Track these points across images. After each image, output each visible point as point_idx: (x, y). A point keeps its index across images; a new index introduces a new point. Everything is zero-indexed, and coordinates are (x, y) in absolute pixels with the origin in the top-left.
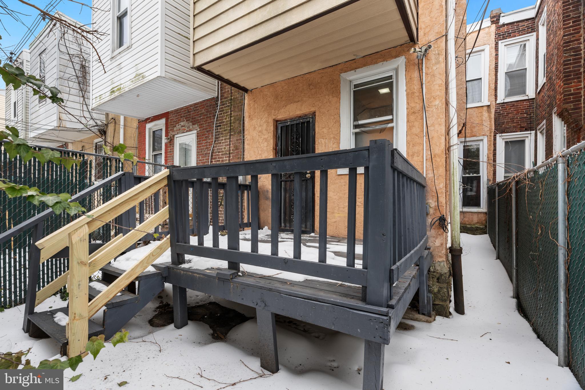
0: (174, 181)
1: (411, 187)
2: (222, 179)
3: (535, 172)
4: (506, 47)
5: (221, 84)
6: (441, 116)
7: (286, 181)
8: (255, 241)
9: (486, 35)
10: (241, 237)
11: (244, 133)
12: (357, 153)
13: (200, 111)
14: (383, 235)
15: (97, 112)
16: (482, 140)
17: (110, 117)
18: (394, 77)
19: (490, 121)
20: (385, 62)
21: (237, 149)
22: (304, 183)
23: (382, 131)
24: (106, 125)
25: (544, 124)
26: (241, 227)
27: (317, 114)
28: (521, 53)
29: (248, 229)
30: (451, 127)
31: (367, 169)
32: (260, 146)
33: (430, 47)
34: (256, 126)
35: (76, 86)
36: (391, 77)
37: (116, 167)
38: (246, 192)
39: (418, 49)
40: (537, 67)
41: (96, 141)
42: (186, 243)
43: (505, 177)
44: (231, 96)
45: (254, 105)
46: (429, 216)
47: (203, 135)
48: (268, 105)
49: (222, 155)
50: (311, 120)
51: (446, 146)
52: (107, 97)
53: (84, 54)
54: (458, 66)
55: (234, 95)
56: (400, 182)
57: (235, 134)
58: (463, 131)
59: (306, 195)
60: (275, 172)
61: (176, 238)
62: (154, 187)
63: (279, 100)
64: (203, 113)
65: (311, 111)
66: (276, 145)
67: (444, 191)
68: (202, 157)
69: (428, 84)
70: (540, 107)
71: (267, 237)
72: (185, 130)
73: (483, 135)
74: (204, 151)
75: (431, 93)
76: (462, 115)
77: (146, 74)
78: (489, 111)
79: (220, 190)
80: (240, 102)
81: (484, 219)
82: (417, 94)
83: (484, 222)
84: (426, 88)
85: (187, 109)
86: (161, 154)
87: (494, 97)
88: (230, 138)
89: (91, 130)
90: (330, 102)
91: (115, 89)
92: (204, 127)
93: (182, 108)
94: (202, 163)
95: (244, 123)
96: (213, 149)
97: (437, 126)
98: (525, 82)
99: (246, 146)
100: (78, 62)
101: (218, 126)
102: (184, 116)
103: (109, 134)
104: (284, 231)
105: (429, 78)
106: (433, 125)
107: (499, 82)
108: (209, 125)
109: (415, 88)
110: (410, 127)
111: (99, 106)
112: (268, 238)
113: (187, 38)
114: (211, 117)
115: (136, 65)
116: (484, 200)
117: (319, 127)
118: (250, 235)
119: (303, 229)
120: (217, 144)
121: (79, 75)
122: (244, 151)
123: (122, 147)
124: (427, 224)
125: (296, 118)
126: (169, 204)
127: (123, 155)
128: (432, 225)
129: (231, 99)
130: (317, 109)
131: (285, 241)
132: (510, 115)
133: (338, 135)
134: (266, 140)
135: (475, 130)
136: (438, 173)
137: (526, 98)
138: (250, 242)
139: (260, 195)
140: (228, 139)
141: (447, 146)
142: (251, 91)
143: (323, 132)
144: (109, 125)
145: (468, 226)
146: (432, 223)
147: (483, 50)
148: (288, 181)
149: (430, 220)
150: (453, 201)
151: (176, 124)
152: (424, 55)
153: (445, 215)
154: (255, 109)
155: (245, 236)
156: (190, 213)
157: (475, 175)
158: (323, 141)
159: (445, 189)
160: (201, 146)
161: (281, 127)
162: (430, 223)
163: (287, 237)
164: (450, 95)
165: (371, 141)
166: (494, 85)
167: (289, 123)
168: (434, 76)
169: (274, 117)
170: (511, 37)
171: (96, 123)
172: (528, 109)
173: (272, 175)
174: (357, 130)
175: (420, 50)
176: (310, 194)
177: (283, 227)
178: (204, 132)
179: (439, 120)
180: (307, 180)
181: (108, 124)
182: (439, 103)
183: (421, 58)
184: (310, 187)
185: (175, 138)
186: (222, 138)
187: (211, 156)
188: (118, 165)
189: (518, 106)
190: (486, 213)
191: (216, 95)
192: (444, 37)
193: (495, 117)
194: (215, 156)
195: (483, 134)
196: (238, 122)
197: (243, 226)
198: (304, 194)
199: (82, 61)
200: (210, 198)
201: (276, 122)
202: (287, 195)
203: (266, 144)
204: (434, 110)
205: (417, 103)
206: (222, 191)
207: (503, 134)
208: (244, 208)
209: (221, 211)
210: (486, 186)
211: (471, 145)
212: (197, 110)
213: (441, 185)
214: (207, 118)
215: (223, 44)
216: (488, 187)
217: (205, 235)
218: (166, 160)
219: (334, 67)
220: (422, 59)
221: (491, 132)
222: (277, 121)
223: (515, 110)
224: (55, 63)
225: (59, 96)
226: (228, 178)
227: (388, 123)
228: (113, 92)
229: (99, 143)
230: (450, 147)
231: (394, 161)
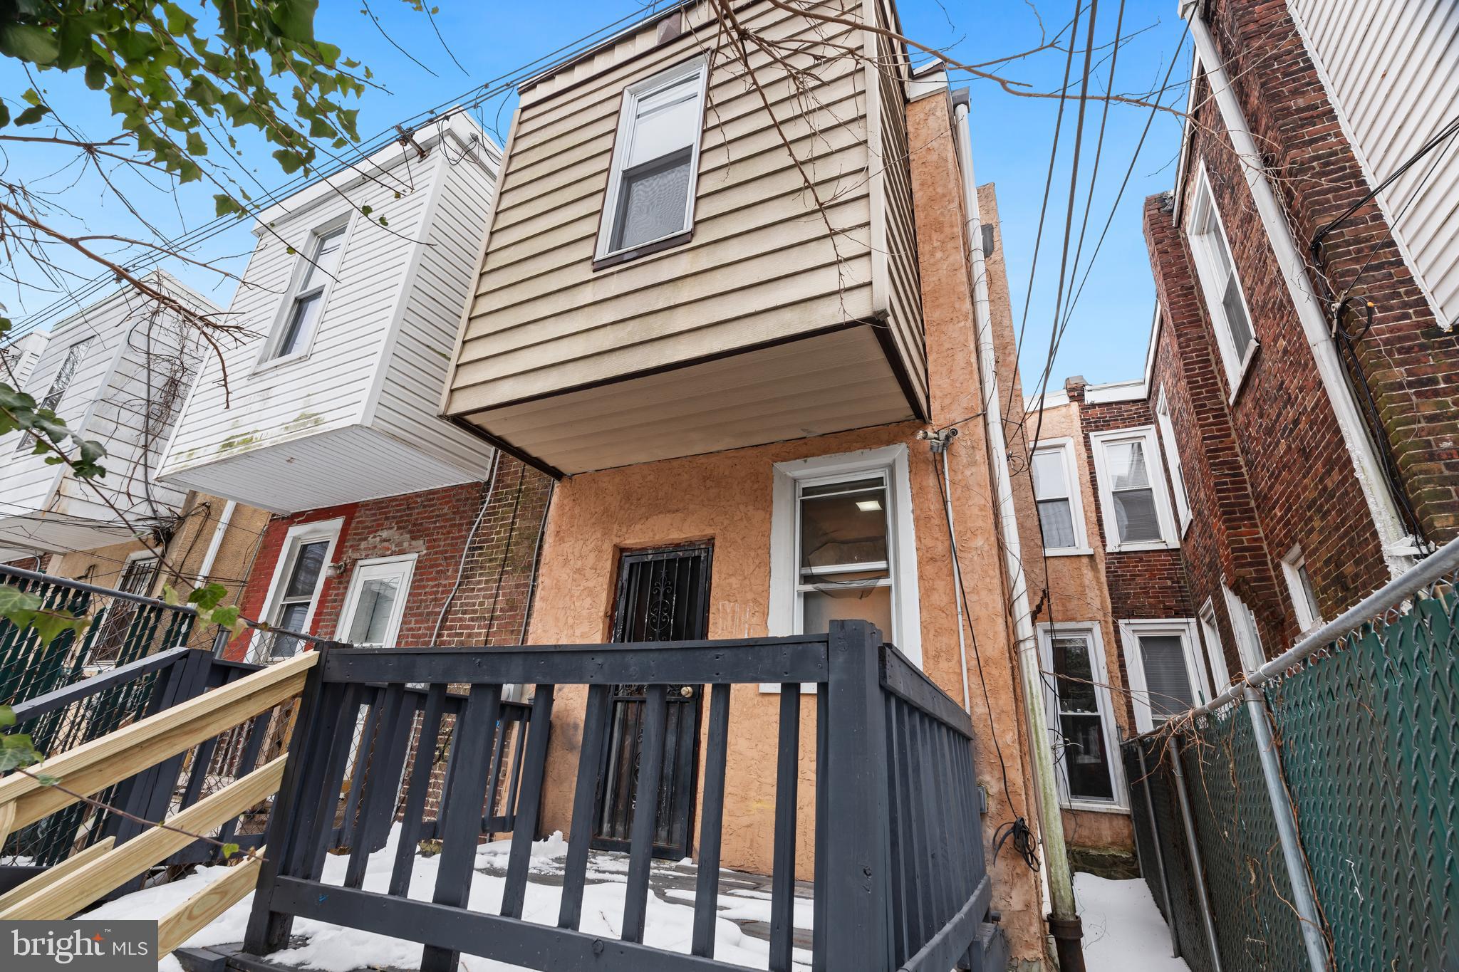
0: (325, 685)
1: (932, 738)
2: (460, 688)
3: (1209, 716)
4: (1104, 445)
5: (502, 456)
6: (991, 573)
7: (628, 702)
8: (517, 876)
9: (1063, 420)
10: (480, 861)
11: (537, 570)
12: (800, 647)
13: (439, 509)
14: (865, 872)
15: (170, 486)
16: (1090, 630)
17: (199, 500)
18: (887, 481)
19: (1100, 590)
20: (866, 451)
21: (512, 608)
22: (674, 710)
23: (864, 593)
24: (179, 518)
25: (1210, 605)
26: (484, 831)
27: (717, 543)
28: (1135, 459)
29: (505, 839)
30: (1015, 597)
31: (823, 687)
32: (572, 607)
33: (954, 432)
34: (571, 557)
35: (138, 421)
36: (879, 481)
37: (169, 633)
38: (517, 724)
39: (931, 434)
40: (1171, 488)
41: (135, 555)
42: (307, 877)
43: (1155, 723)
44: (521, 484)
45: (572, 509)
46: (988, 819)
47: (432, 567)
48: (606, 511)
49: (472, 619)
50: (703, 555)
51: (1009, 640)
52: (208, 455)
53: (185, 357)
54: (1014, 474)
55: (528, 483)
56: (904, 726)
57: (514, 570)
58: (1045, 607)
59: (678, 744)
60: (599, 680)
61: (282, 858)
62: (263, 697)
63: (632, 504)
64: (446, 514)
65: (705, 536)
66: (614, 606)
67: (1016, 752)
68: (417, 622)
69: (958, 503)
70: (1195, 567)
71: (557, 865)
72: (388, 549)
73: (1091, 619)
74: (427, 607)
75: (966, 522)
76: (1037, 571)
77: (327, 417)
78: (1094, 566)
79: (445, 714)
80: (540, 499)
81: (1126, 832)
82: (936, 521)
83: (1129, 842)
84: (953, 510)
85: (407, 502)
86: (308, 604)
87: (1099, 538)
88: (501, 579)
89: (131, 528)
90: (749, 520)
91: (236, 440)
92: (439, 546)
93: (394, 499)
94: (413, 636)
95: (540, 547)
96: (450, 603)
97: (984, 593)
98: (1155, 515)
99: (538, 604)
100: (164, 371)
101: (475, 549)
102: (394, 517)
103: (181, 542)
104: (606, 847)
105: (959, 491)
106: (975, 590)
107: (1102, 509)
108: (452, 545)
109: (932, 507)
110: (926, 590)
111: (180, 472)
112: (557, 868)
113: (444, 356)
114: (462, 525)
115: (309, 395)
116: (1120, 781)
117: (720, 572)
118: (507, 858)
119: (661, 844)
120: (464, 591)
121: (157, 397)
122: (529, 616)
123: (215, 593)
124: (985, 843)
125: (667, 546)
126: (290, 750)
127: (211, 612)
128: (997, 846)
129: (520, 489)
130: (718, 531)
131: (608, 881)
132: (1138, 580)
133: (765, 594)
134: (590, 592)
135: (1073, 604)
136: (997, 704)
137: (1163, 547)
138: (504, 880)
139: (553, 737)
140: (495, 581)
141: (1013, 641)
142: (570, 477)
143: (730, 585)
144: (189, 521)
145: (1093, 852)
146: (998, 840)
147: (1063, 446)
148: (635, 702)
149: (990, 832)
150: (1041, 781)
151: (370, 533)
152: (944, 445)
153: (1026, 818)
154: (572, 517)
155: (493, 859)
156: (345, 778)
157: (1087, 713)
158: (729, 606)
159: (1018, 747)
160: (420, 594)
161: (632, 565)
162: (991, 841)
163: (614, 869)
164: (1006, 530)
165: (832, 622)
166: (1094, 514)
167: (650, 557)
168: (968, 488)
169: (616, 540)
170: (1112, 429)
171: (154, 511)
172: (1171, 569)
173: (591, 687)
174: (809, 588)
175: (936, 436)
176: (688, 741)
177: (604, 837)
178: (437, 559)
179: (988, 580)
180: (682, 702)
181: (186, 516)
182: (982, 542)
183: (940, 451)
184: (689, 721)
185: (357, 568)
186: (480, 579)
187: (442, 621)
188: (176, 628)
189: (1150, 561)
190: (1128, 816)
191: (486, 477)
192: (981, 419)
193: (1108, 581)
194: (452, 620)
195: (1090, 615)
196: (526, 543)
197: (491, 827)
198: (671, 740)
199: (176, 371)
200: (413, 739)
201: (620, 552)
202: (628, 741)
203: (588, 601)
204: (975, 558)
205: (937, 539)
206: (451, 719)
207: (1132, 621)
208: (505, 771)
209: (436, 777)
210: (1116, 744)
211: (1070, 641)
212: (432, 505)
213: (1009, 738)
214: (451, 526)
215: (522, 378)
216: (1121, 746)
217: (374, 851)
218: (316, 623)
219: (760, 449)
220: (942, 453)
221: (1105, 615)
222: (622, 550)
223: (1146, 571)
224: (105, 367)
225: (99, 462)
226: (475, 687)
227: (879, 578)
228: (230, 445)
229: (142, 563)
230: (1017, 643)
231: (885, 673)
